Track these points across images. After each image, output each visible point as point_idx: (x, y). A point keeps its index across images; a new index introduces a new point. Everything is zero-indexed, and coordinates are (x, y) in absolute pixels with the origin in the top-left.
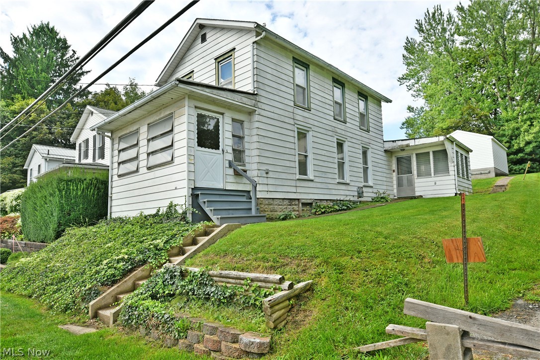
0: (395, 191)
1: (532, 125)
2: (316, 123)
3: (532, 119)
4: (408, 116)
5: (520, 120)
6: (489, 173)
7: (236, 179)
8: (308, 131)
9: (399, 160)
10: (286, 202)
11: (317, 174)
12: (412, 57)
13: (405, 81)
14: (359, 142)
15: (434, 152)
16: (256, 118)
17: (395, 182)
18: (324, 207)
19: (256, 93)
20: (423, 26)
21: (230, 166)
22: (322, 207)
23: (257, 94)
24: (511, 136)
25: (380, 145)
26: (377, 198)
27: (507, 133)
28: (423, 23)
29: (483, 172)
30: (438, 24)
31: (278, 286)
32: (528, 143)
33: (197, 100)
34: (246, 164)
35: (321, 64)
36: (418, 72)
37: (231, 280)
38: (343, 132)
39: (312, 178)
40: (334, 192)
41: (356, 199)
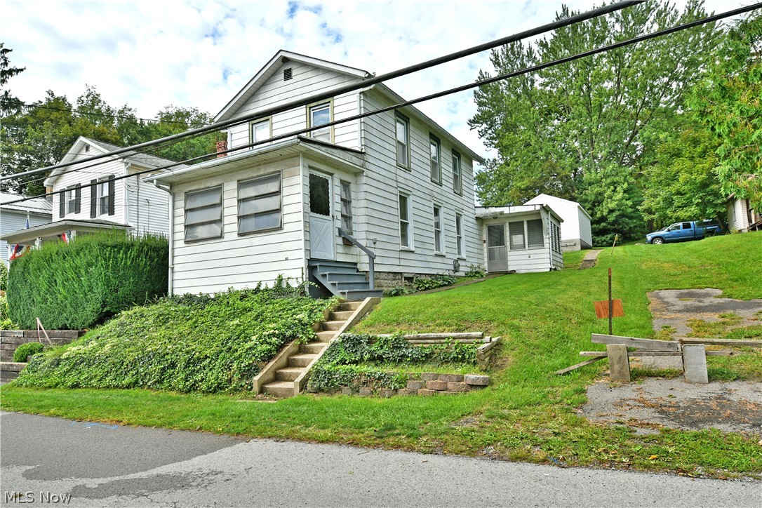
0: (486, 265)
1: (614, 191)
2: (416, 186)
3: (615, 183)
4: (479, 169)
5: (603, 184)
6: (575, 245)
7: (344, 249)
8: (409, 195)
9: (490, 229)
10: (391, 276)
11: (418, 244)
12: (485, 95)
13: (476, 125)
14: (453, 208)
15: (528, 222)
16: (364, 180)
17: (486, 255)
18: (427, 283)
19: (363, 151)
20: (500, 58)
21: (340, 235)
22: (425, 282)
23: (364, 153)
24: (594, 202)
25: (472, 211)
26: (471, 272)
27: (590, 198)
28: (500, 54)
29: (568, 244)
30: (517, 58)
31: (480, 341)
32: (611, 211)
33: (313, 160)
34: (354, 233)
35: (422, 118)
36: (492, 115)
37: (429, 341)
38: (439, 197)
39: (412, 248)
40: (432, 265)
41: (452, 273)
